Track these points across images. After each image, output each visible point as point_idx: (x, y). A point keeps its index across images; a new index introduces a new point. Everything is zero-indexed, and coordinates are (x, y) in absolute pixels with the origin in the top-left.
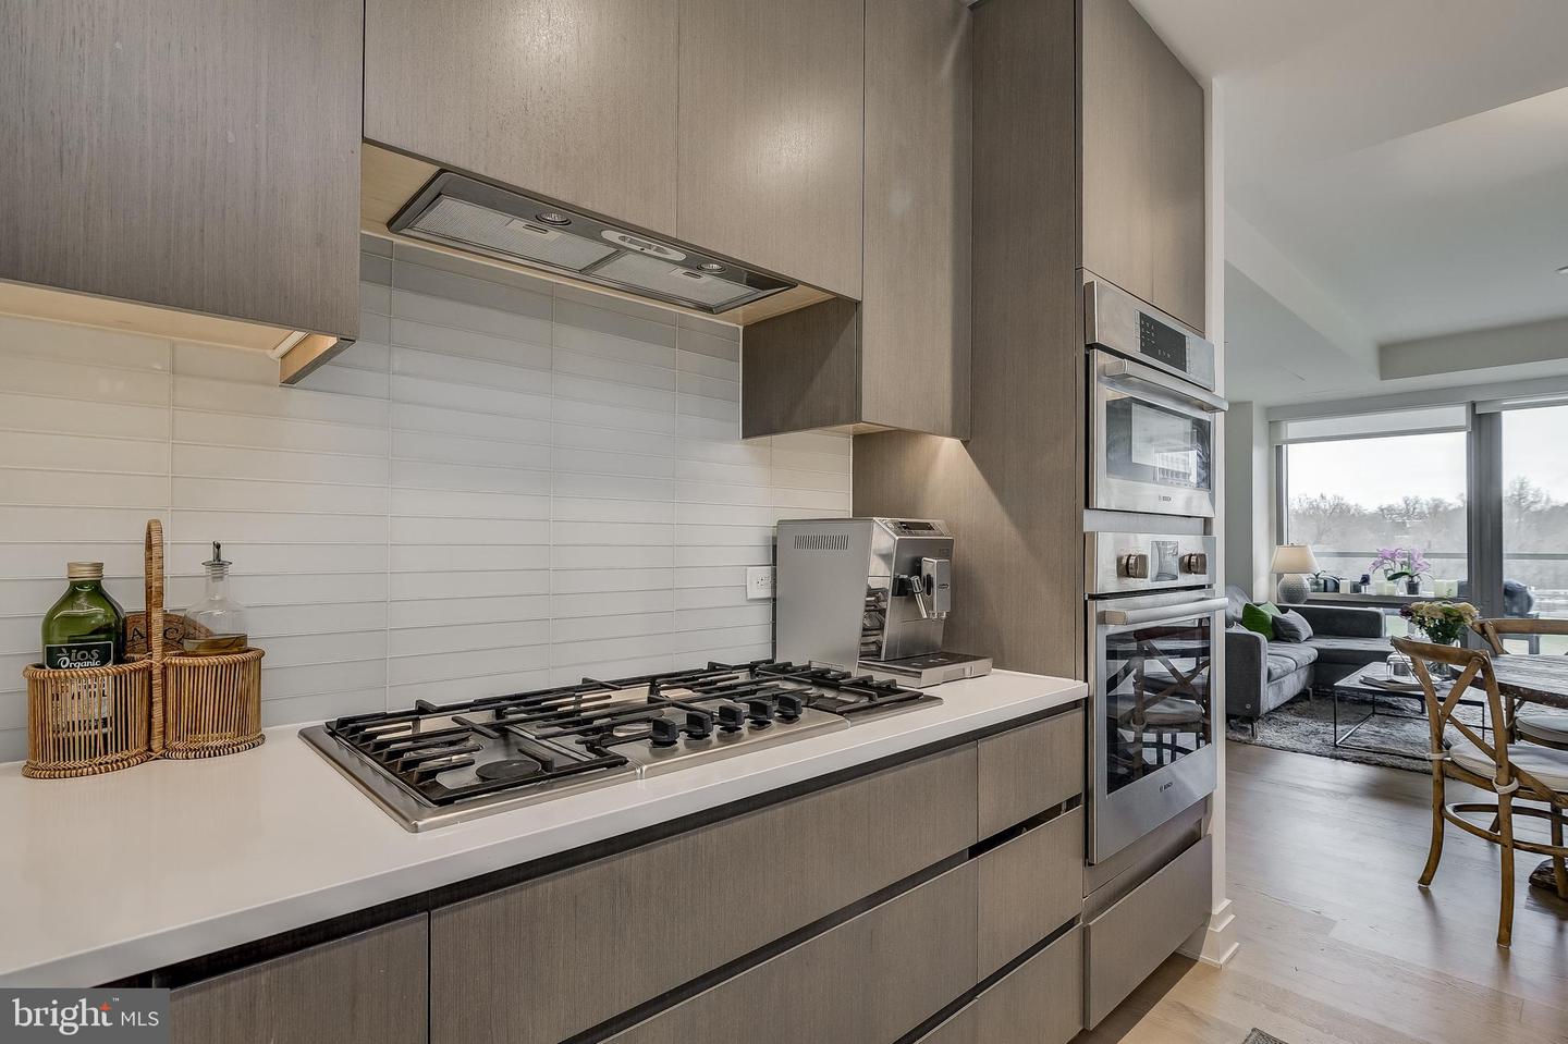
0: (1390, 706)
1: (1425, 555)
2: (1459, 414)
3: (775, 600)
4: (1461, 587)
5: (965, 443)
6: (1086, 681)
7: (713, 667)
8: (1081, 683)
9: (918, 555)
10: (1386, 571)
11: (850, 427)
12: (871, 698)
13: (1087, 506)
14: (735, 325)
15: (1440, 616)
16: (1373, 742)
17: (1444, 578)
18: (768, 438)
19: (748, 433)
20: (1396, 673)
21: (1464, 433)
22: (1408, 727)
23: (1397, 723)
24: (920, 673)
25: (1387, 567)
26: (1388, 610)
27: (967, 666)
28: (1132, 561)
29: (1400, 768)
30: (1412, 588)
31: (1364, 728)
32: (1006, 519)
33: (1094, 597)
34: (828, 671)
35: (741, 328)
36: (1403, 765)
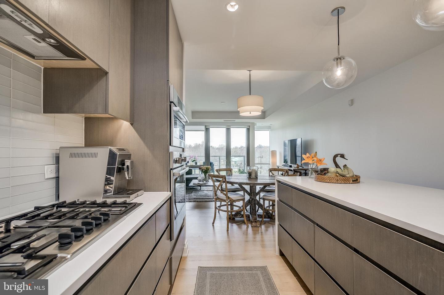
0: (195, 189)
1: (198, 156)
2: (203, 128)
3: (57, 178)
4: (204, 163)
5: (132, 124)
6: (170, 192)
7: (37, 208)
8: (169, 193)
9: (123, 159)
10: (191, 160)
11: (83, 115)
12: (126, 207)
13: (170, 145)
14: (40, 66)
15: (206, 169)
16: (195, 197)
17: (201, 161)
18: (53, 114)
19: (45, 112)
20: (199, 182)
21: (204, 132)
22: (199, 192)
23: (197, 192)
24: (130, 197)
25: (191, 159)
26: (193, 168)
27: (139, 193)
28: (177, 160)
29: (201, 201)
30: (196, 163)
31: (193, 194)
32: (146, 148)
33: (171, 169)
34: (86, 201)
35: (43, 68)
36: (202, 201)
